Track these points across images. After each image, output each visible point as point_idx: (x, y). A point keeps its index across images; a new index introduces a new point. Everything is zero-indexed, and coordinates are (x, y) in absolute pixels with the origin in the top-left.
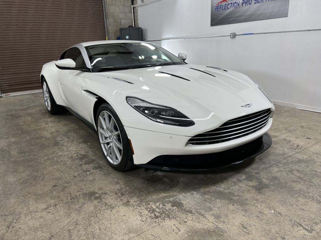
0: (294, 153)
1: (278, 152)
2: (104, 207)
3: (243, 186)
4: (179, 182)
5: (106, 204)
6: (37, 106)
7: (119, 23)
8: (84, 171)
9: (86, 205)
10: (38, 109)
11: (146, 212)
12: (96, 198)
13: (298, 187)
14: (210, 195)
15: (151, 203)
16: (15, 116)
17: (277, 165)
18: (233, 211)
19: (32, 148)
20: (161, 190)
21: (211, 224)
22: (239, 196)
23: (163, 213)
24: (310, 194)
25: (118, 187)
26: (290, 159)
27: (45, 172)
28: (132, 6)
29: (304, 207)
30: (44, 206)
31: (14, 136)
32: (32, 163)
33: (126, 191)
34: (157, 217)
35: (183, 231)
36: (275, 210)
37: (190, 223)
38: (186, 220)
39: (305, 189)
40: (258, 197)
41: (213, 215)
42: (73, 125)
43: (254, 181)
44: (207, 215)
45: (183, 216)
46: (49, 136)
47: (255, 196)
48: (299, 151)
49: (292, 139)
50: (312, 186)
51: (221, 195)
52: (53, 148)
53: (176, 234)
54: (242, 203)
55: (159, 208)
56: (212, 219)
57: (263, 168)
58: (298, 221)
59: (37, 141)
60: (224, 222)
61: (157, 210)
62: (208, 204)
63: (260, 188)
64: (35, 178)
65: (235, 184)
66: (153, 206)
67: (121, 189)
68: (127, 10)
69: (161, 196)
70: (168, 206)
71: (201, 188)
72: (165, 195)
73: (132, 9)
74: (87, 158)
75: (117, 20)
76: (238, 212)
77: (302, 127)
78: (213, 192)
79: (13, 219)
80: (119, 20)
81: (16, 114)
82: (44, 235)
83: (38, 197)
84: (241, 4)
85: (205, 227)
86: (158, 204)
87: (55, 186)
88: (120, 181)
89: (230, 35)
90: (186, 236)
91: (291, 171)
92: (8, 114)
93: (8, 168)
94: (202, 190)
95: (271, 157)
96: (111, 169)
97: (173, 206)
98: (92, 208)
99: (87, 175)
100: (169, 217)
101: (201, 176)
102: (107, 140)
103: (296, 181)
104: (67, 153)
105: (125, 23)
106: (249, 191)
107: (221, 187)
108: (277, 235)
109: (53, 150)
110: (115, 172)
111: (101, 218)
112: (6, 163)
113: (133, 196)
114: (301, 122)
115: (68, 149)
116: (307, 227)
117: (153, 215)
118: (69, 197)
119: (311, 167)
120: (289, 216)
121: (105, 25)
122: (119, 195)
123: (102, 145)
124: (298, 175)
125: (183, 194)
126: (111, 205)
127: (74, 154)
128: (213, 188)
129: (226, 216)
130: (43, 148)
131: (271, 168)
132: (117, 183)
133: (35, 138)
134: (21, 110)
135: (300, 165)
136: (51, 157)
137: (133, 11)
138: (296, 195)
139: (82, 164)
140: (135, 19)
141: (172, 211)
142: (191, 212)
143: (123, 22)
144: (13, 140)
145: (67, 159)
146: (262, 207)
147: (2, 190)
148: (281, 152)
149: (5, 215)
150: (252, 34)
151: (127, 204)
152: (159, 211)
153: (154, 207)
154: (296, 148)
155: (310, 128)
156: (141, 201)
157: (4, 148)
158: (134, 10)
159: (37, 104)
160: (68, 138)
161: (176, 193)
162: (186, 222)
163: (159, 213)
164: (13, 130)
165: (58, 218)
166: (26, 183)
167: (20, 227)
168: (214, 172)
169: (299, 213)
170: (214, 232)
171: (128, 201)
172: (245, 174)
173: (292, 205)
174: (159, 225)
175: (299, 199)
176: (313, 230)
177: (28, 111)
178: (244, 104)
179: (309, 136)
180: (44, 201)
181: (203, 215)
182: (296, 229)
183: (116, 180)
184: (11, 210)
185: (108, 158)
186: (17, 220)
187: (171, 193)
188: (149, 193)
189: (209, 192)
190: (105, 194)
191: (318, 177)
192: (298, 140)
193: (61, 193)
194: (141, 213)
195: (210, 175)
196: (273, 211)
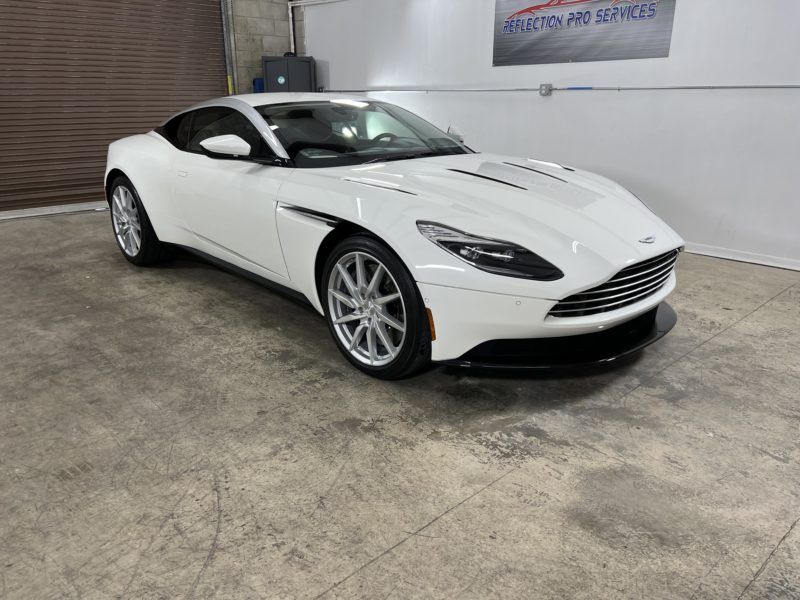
0: (711, 336)
1: (680, 334)
2: (392, 443)
3: (642, 396)
4: (516, 395)
5: (394, 439)
6: (84, 246)
7: (259, 43)
8: (307, 383)
9: (355, 443)
10: (92, 253)
11: (483, 449)
12: (367, 430)
13: (740, 392)
14: (589, 414)
15: (483, 433)
16: (42, 270)
17: (689, 359)
18: (641, 437)
19: (147, 340)
20: (488, 409)
21: (611, 461)
22: (641, 413)
23: (515, 448)
24: (765, 405)
25: (397, 408)
26: (706, 346)
27: (221, 388)
28: (289, 3)
29: (761, 425)
30: (266, 450)
31: (79, 316)
32: (173, 371)
33: (421, 415)
34: (507, 456)
35: (567, 474)
36: (713, 432)
37: (572, 460)
38: (564, 457)
39: (753, 396)
40: (677, 413)
41: (609, 446)
42: (209, 290)
43: (658, 387)
44: (600, 448)
45: (557, 451)
46: (170, 314)
47: (669, 411)
48: (718, 331)
49: (698, 311)
50: (762, 391)
51: (607, 413)
52: (201, 339)
53: (558, 478)
54: (653, 424)
55: (502, 440)
56: (610, 452)
57: (664, 364)
58: (760, 447)
59: (148, 325)
60: (634, 456)
61: (500, 443)
62: (592, 429)
63: (674, 398)
64: (204, 399)
65: (626, 394)
66: (489, 437)
67: (407, 412)
68: (277, 12)
69: (494, 419)
70: (519, 437)
71: (565, 403)
72: (502, 418)
73: (290, 11)
74: (295, 356)
75: (255, 37)
76: (652, 439)
77: (709, 288)
78: (590, 409)
79: (216, 476)
80: (257, 38)
81: (42, 265)
82: (303, 497)
83: (242, 434)
84: (565, 22)
85: (605, 465)
86: (497, 433)
87: (261, 413)
88: (397, 398)
89: (538, 87)
90: (578, 481)
91: (717, 367)
92: (20, 266)
93: (122, 382)
94: (568, 406)
95: (672, 345)
96: (363, 377)
97: (528, 436)
98: (370, 448)
99: (319, 390)
100: (529, 453)
101: (554, 383)
102: (354, 315)
103: (731, 385)
104: (241, 349)
105: (275, 44)
106: (655, 404)
107: (602, 400)
108: (733, 469)
109: (202, 343)
110: (374, 382)
111: (400, 463)
112: (108, 374)
113: (441, 423)
114: (701, 279)
115: (238, 341)
116: (777, 455)
117: (497, 452)
118: (309, 431)
119: (749, 360)
120: (741, 440)
121: (226, 48)
122: (410, 421)
123: (337, 327)
124: (733, 374)
125: (537, 415)
126: (404, 440)
127: (259, 349)
128: (588, 403)
129: (633, 445)
130: (174, 341)
131: (681, 364)
132: (394, 401)
133: (138, 319)
134: (47, 256)
135: (730, 356)
136: (208, 357)
137: (291, 15)
138: (742, 408)
139: (292, 370)
140: (297, 36)
141: (531, 443)
142: (567, 444)
143: (268, 41)
144: (84, 323)
145: (249, 361)
146: (690, 429)
147: (146, 425)
148: (686, 335)
149: (192, 470)
150: (590, 89)
151: (435, 435)
152: (505, 445)
153: (493, 439)
154: (711, 328)
155: (723, 290)
156: (462, 431)
157: (78, 343)
158: (296, 14)
159: (77, 241)
160: (219, 316)
161: (521, 414)
162: (565, 460)
163: (507, 447)
164: (67, 303)
165: (311, 468)
166: (191, 409)
167: (242, 487)
168: (578, 375)
169: (757, 434)
170: (623, 471)
171: (435, 432)
172: (637, 376)
173: (740, 422)
174: (519, 467)
175: (749, 412)
176: (788, 459)
177: (68, 258)
178: (643, 238)
179: (727, 305)
180: (258, 441)
181: (590, 447)
182: (760, 459)
183: (385, 395)
184: (199, 460)
185: (354, 353)
186: (226, 477)
187: (511, 415)
188: (467, 416)
189: (583, 410)
190: (381, 421)
191: (769, 376)
192: (708, 312)
193: (286, 424)
194: (473, 450)
195: (570, 381)
196: (711, 434)
